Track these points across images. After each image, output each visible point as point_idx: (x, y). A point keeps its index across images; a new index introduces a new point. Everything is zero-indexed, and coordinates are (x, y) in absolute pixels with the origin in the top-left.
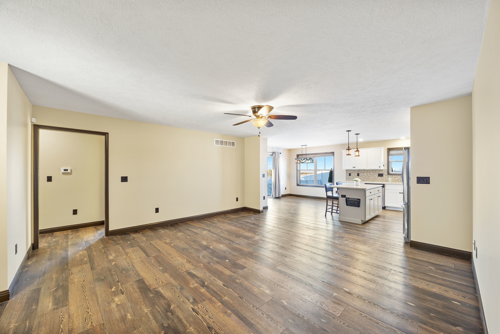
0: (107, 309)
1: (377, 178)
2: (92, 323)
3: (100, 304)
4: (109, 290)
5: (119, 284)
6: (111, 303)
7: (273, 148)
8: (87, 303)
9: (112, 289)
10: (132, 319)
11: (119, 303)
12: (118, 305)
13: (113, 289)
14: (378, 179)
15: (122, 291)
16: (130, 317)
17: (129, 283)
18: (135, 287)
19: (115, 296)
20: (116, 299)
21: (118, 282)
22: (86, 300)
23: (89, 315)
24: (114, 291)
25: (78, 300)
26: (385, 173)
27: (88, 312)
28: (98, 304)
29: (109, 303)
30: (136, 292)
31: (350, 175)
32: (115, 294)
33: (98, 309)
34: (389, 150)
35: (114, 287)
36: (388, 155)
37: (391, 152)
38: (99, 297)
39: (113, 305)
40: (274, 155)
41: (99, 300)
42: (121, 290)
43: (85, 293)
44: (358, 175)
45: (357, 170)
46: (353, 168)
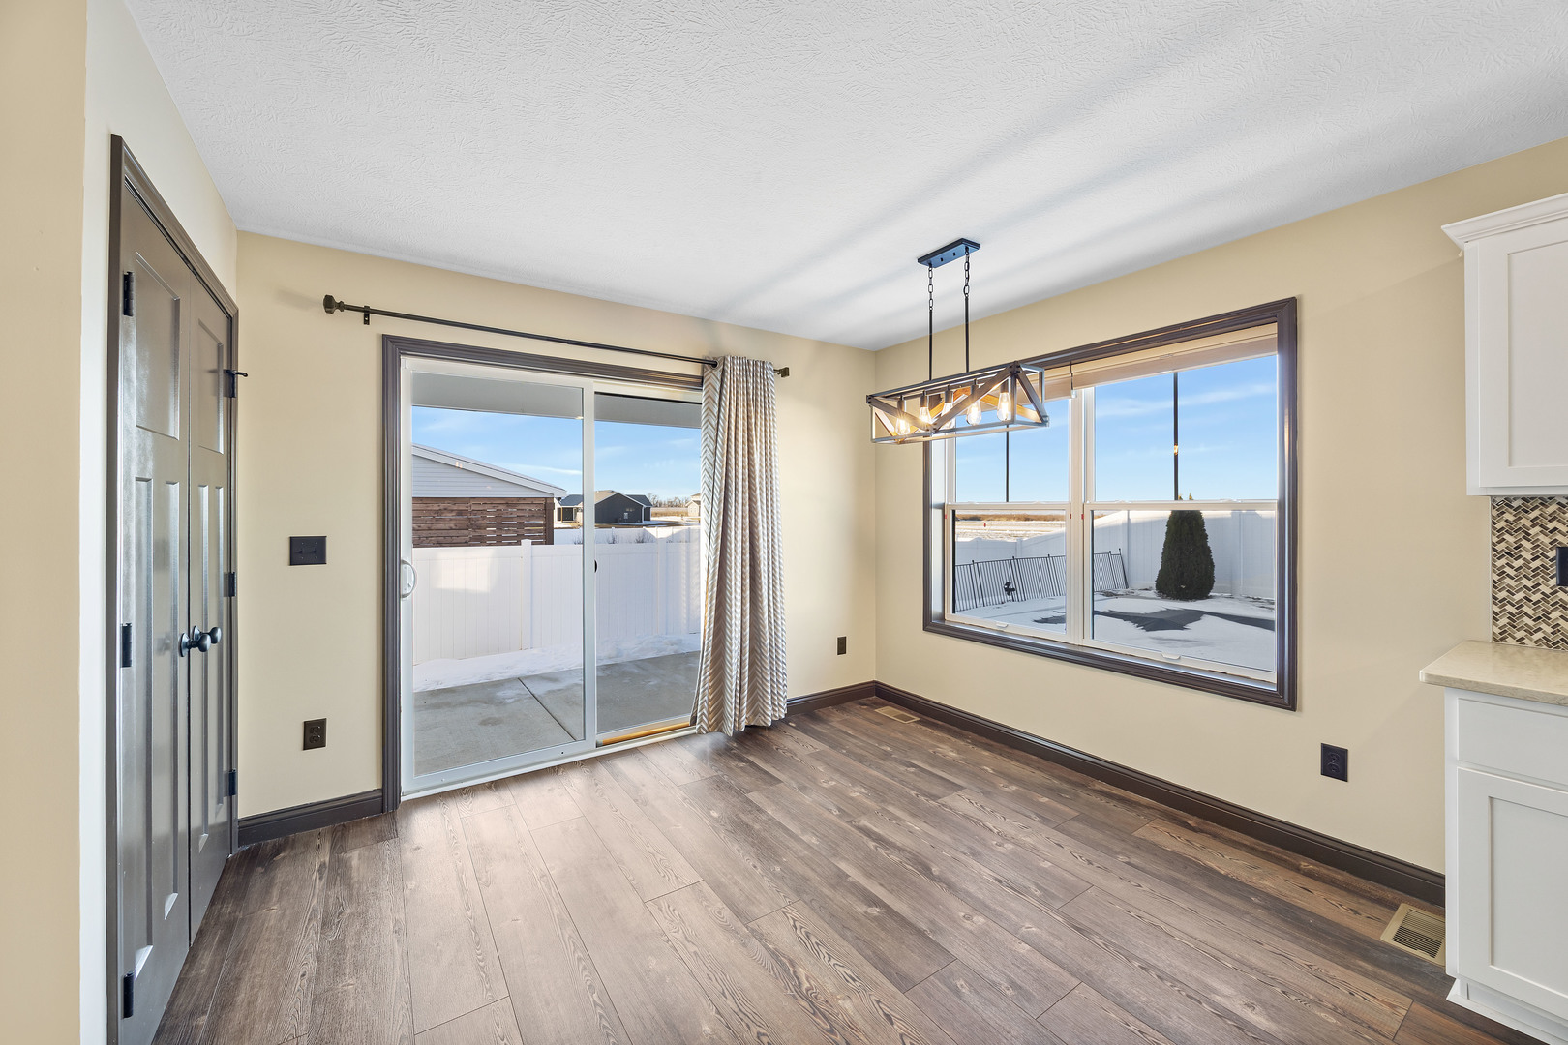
7: (705, 323)
40: (713, 378)
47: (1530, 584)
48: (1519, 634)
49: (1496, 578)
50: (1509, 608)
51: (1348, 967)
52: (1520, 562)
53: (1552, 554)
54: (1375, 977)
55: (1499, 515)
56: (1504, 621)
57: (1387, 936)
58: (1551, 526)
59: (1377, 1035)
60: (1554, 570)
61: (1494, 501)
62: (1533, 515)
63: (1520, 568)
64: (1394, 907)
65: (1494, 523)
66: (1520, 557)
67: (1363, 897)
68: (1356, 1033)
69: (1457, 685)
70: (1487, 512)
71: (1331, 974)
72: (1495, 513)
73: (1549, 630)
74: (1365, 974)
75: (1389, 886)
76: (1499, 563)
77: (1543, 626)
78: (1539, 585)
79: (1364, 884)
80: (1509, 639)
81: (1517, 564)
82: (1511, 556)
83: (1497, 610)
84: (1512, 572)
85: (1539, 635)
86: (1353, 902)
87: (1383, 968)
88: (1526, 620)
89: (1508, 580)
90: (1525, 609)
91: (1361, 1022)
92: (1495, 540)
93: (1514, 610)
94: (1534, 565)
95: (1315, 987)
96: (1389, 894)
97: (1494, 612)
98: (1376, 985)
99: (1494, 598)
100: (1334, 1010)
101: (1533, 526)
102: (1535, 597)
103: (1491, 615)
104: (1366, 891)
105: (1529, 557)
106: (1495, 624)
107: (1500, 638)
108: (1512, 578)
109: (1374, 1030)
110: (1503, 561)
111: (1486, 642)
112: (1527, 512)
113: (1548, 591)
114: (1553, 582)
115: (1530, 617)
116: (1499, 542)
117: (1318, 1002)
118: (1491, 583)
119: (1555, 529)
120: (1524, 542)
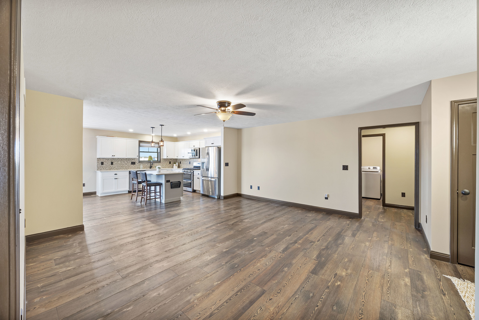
0: (354, 272)
1: (130, 166)
2: (368, 272)
3: (356, 279)
4: (342, 285)
5: (330, 284)
6: (349, 274)
8: (365, 288)
9: (339, 285)
10: (346, 258)
11: (345, 270)
12: (347, 270)
13: (339, 283)
15: (335, 276)
16: (347, 259)
17: (323, 277)
18: (323, 271)
19: (342, 277)
20: (344, 274)
21: (328, 287)
22: (365, 292)
23: (368, 278)
24: (340, 281)
25: (372, 297)
26: (137, 162)
27: (368, 280)
28: (358, 280)
29: (350, 275)
30: (327, 268)
31: (102, 163)
32: (341, 279)
33: (360, 277)
34: (140, 142)
35: (336, 284)
36: (139, 146)
37: (141, 144)
38: (354, 286)
39: (349, 271)
41: (355, 283)
42: (334, 278)
43: (363, 300)
44: (112, 163)
45: (113, 159)
46: (110, 157)
47: (99, 165)
48: (98, 170)
55: (97, 160)
73: (100, 169)
76: (97, 164)
90: (99, 167)
99: (97, 167)
101: (100, 160)
111: (96, 171)
114: (101, 165)
116: (97, 162)
120: (99, 162)
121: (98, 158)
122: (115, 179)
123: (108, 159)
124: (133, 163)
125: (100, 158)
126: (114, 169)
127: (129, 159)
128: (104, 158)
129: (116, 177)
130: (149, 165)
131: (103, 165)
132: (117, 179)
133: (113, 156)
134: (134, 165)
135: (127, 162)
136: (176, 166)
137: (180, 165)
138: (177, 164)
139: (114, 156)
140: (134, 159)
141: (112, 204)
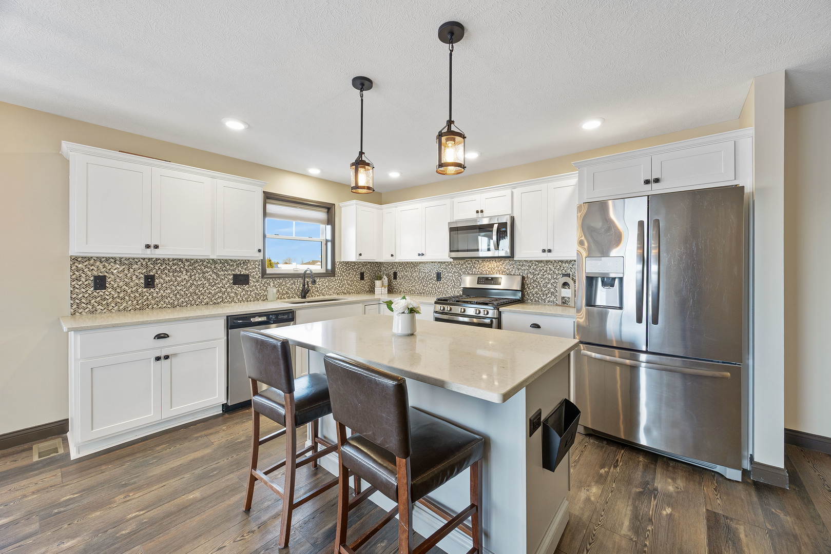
1: (229, 290)
14: (233, 295)
26: (255, 273)
31: (100, 282)
44: (150, 282)
45: (155, 261)
46: (136, 250)
47: (84, 291)
48: (80, 311)
49: (72, 289)
50: (77, 301)
51: (27, 478)
52: (81, 282)
53: (92, 278)
54: (41, 473)
55: (73, 264)
56: (75, 306)
57: (36, 458)
58: (91, 268)
59: (56, 487)
60: (92, 284)
61: (71, 258)
62: (85, 264)
63: (81, 285)
64: (31, 449)
65: (71, 267)
66: (80, 280)
67: (14, 454)
68: (47, 492)
69: (80, 329)
70: (69, 263)
71: (22, 485)
72: (72, 263)
73: (90, 307)
74: (36, 475)
75: (23, 444)
76: (73, 283)
77: (89, 306)
78: (87, 291)
79: (10, 450)
80: (77, 314)
81: (80, 283)
82: (78, 280)
83: (72, 302)
84: (78, 287)
85: (88, 309)
86: (11, 458)
87: (43, 468)
88: (83, 305)
89: (76, 290)
90: (83, 300)
91: (47, 488)
92: (72, 274)
93: (78, 302)
94: (86, 283)
95: (18, 494)
96: (26, 446)
97: (71, 304)
98: (44, 474)
99: (71, 298)
100: (33, 493)
101: (85, 268)
102: (86, 296)
103: (70, 305)
104: (14, 452)
105: (84, 280)
106: (71, 308)
107: (73, 314)
108: (78, 289)
109: (53, 486)
110: (75, 282)
111: (68, 316)
112: (83, 262)
113: (90, 293)
114: (92, 289)
115: (84, 303)
116: (73, 275)
117: (25, 496)
118: (70, 292)
119: (93, 269)
120: (82, 275)
121: (75, 259)
122: (158, 359)
123: (128, 262)
124: (241, 280)
125: (89, 259)
126: (158, 305)
127: (225, 262)
128: (107, 259)
129: (163, 347)
130: (299, 285)
131: (104, 287)
132: (167, 357)
133: (148, 246)
134: (246, 287)
135: (218, 276)
136: (383, 285)
137: (394, 282)
138: (385, 279)
139: (156, 247)
140: (246, 262)
141: (135, 534)
